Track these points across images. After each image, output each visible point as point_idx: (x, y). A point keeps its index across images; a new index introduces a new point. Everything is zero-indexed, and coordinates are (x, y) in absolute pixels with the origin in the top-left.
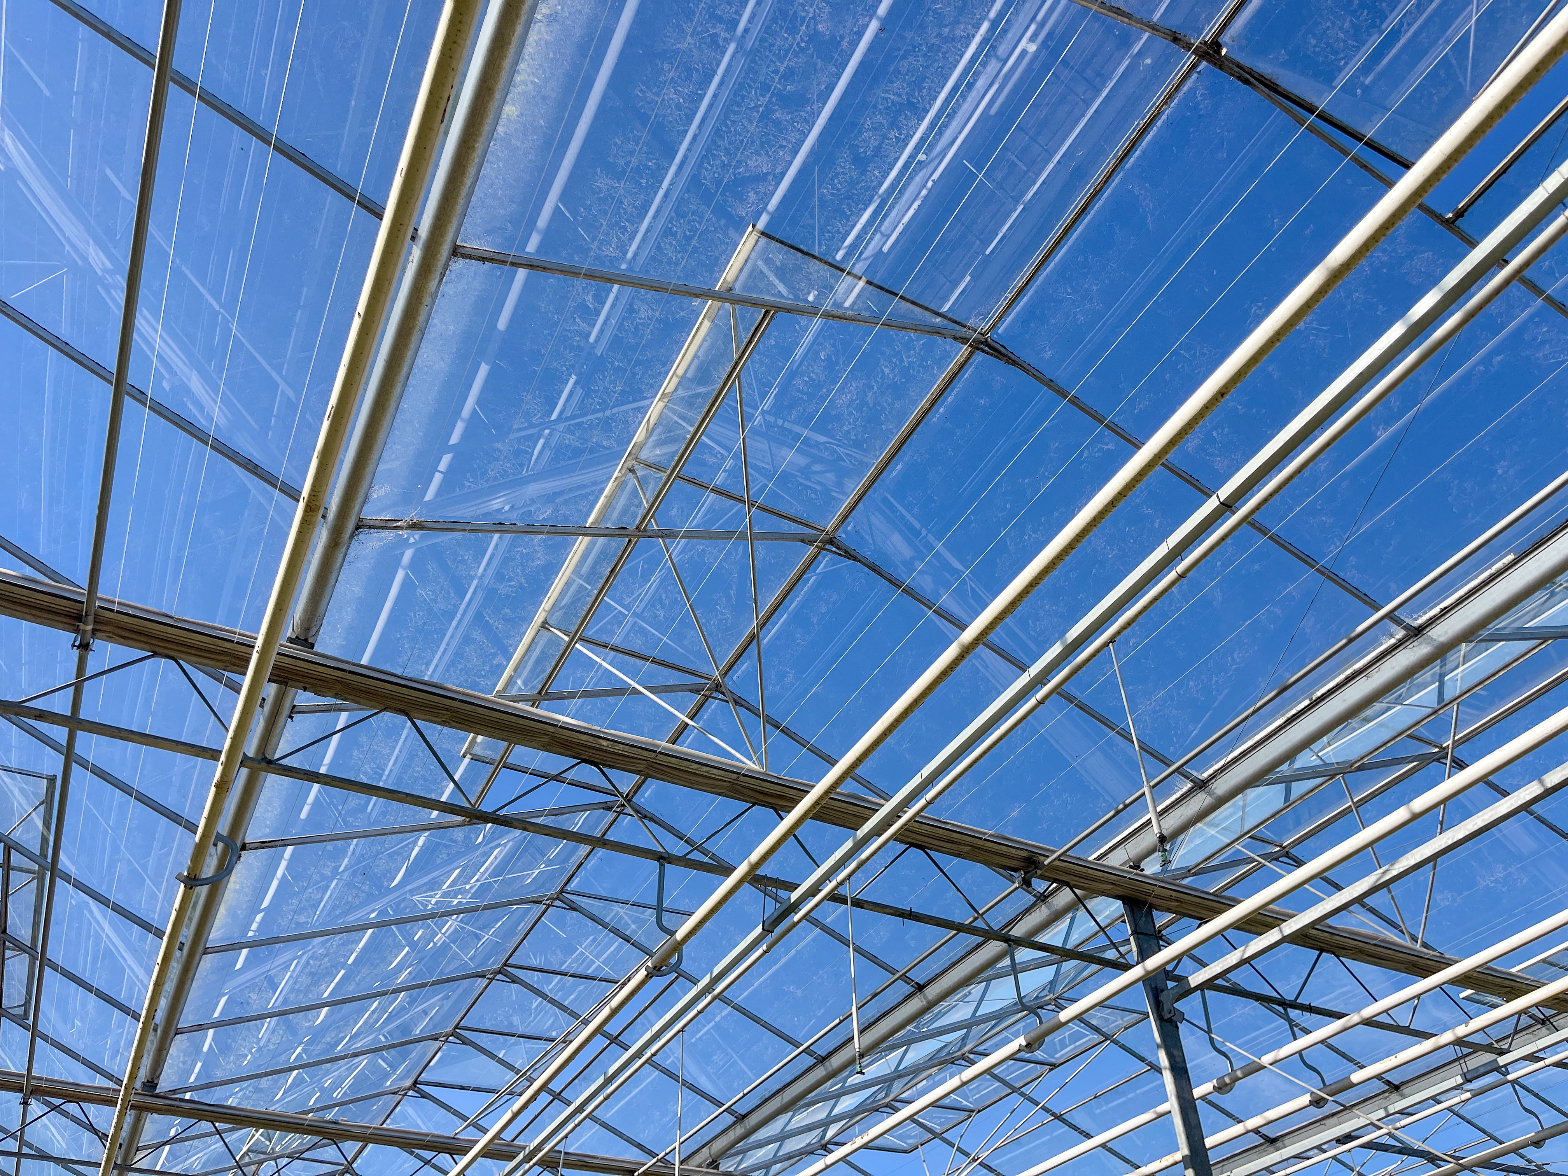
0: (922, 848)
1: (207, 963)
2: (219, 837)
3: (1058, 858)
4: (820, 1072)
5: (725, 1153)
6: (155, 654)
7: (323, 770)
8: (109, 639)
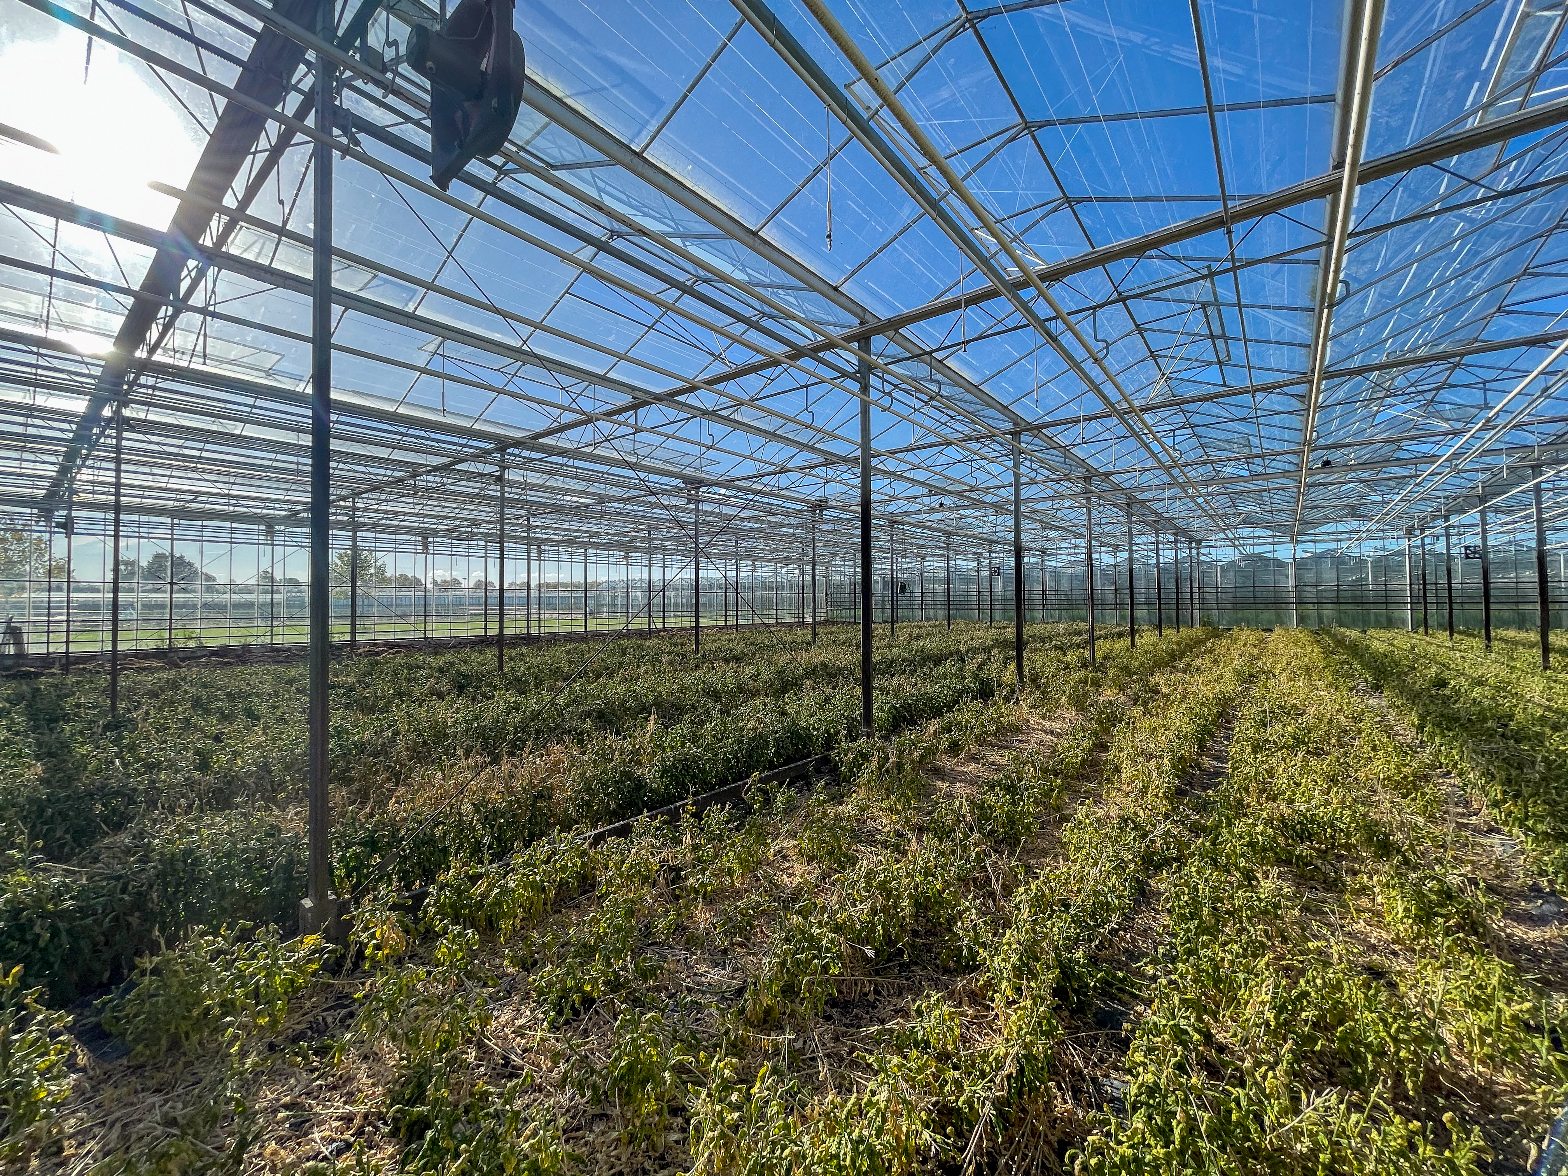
6: (1265, 215)
8: (1240, 221)
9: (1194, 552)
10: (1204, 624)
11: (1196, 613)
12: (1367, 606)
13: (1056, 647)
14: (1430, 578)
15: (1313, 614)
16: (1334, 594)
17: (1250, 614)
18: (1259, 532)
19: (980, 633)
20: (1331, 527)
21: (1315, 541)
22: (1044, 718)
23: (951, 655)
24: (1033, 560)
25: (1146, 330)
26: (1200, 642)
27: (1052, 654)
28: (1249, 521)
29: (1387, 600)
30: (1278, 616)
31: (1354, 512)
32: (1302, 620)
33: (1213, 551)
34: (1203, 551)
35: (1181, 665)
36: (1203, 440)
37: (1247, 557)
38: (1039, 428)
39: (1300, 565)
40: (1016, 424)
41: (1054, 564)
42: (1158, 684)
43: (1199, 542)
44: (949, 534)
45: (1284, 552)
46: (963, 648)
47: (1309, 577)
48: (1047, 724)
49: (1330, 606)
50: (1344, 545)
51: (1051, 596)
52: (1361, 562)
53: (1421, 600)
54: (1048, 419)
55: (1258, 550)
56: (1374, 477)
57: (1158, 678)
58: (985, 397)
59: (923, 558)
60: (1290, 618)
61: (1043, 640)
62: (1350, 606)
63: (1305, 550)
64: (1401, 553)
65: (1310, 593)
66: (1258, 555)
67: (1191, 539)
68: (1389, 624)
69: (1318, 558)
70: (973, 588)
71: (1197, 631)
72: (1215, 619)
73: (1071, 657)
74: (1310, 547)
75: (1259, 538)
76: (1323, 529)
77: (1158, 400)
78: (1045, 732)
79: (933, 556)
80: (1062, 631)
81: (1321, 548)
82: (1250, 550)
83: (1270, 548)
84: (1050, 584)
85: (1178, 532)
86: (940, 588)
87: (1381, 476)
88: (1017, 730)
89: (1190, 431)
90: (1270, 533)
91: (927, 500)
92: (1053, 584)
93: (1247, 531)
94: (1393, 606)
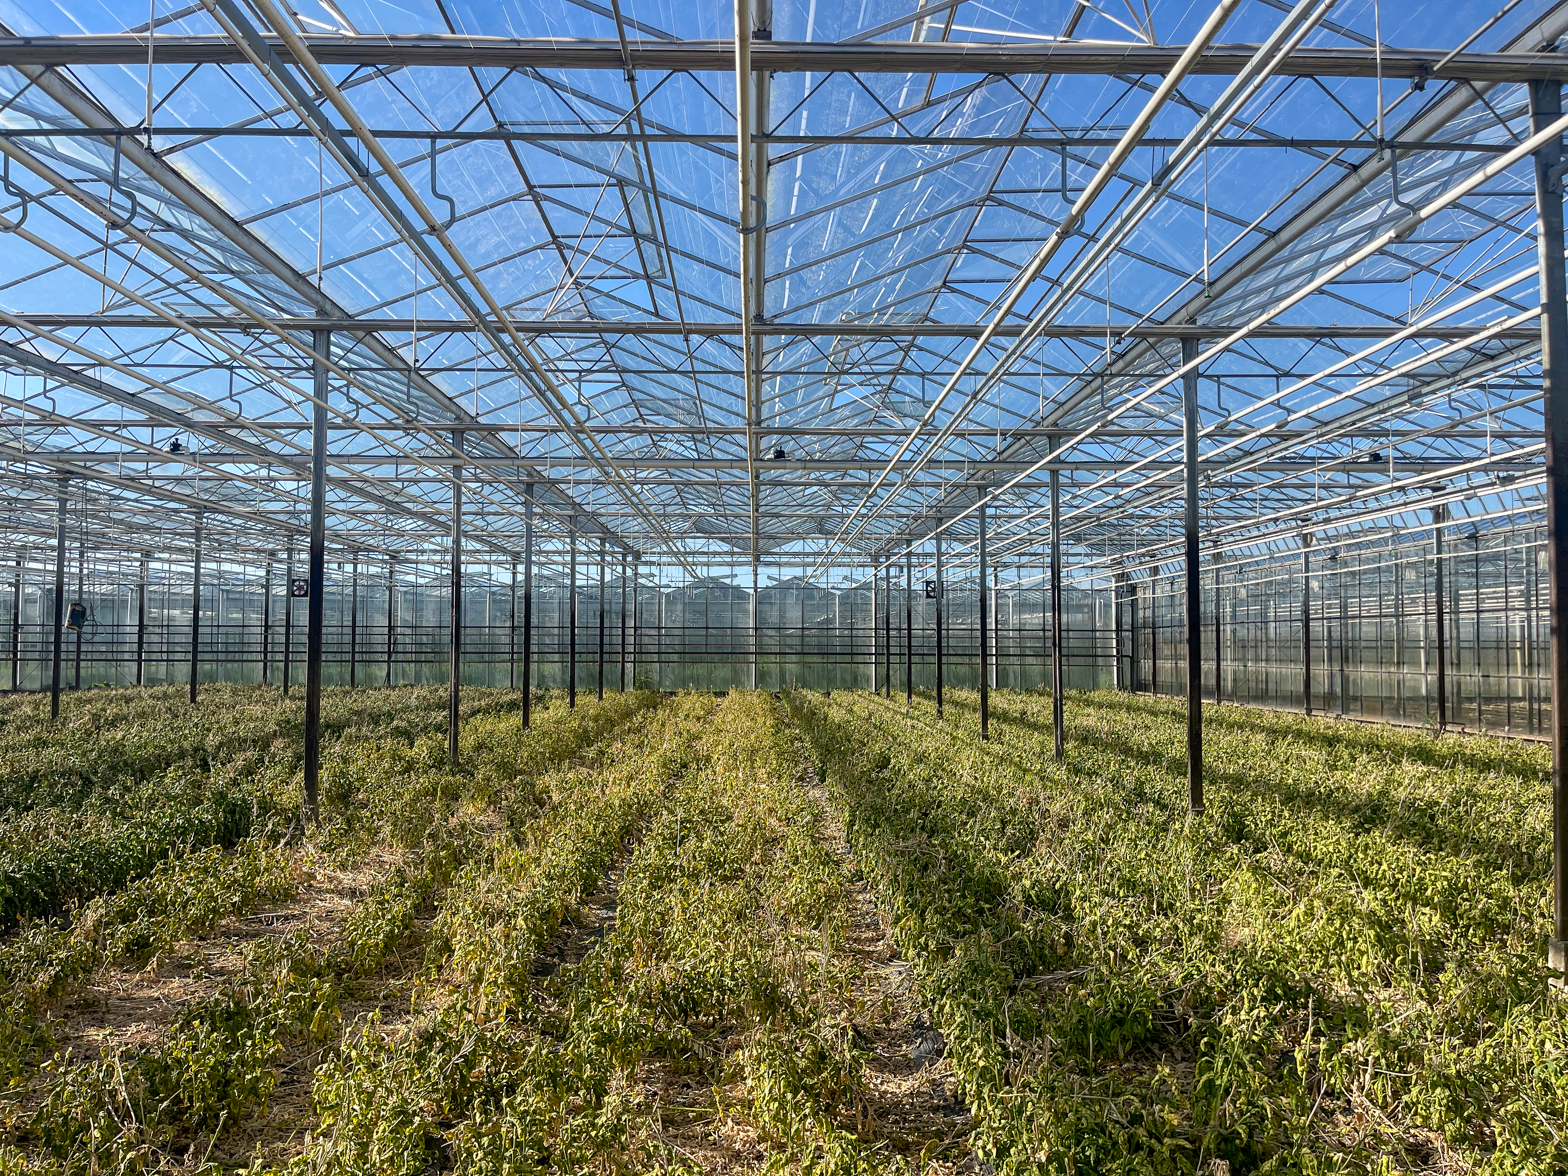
0: (1310, 76)
1: (771, 238)
2: (753, 198)
3: (1450, 60)
4: (1271, 245)
5: (1200, 310)
6: (675, 71)
7: (802, 134)
8: (644, 68)
9: (629, 572)
10: (640, 685)
11: (629, 666)
12: (832, 659)
13: (398, 732)
14: (894, 622)
15: (774, 669)
16: (798, 641)
17: (700, 669)
18: (716, 546)
19: (257, 710)
20: (797, 546)
21: (779, 565)
22: (343, 867)
23: (182, 755)
24: (373, 570)
25: (547, 198)
26: (628, 714)
27: (388, 743)
28: (703, 529)
29: (852, 652)
30: (735, 672)
31: (821, 527)
32: (762, 678)
33: (655, 570)
34: (642, 570)
35: (591, 753)
36: (637, 395)
37: (700, 583)
38: (371, 328)
39: (763, 597)
40: (321, 312)
41: (411, 578)
42: (546, 790)
43: (637, 555)
44: (200, 509)
45: (744, 578)
46: (212, 740)
47: (773, 616)
48: (346, 879)
49: (794, 658)
50: (810, 571)
51: (405, 637)
52: (827, 595)
53: (884, 652)
54: (389, 313)
55: (715, 572)
56: (839, 480)
57: (550, 780)
58: (255, 248)
59: (148, 555)
60: (749, 675)
61: (375, 720)
62: (816, 659)
63: (766, 577)
64: (866, 586)
65: (771, 639)
66: (714, 580)
67: (627, 550)
68: (854, 683)
69: (784, 587)
70: (255, 618)
71: (630, 697)
72: (656, 677)
73: (421, 749)
74: (773, 571)
75: (715, 553)
76: (786, 548)
77: (559, 318)
78: (341, 894)
79: (167, 549)
80: (413, 702)
81: (787, 573)
82: (702, 572)
83: (726, 570)
84: (403, 615)
85: (608, 535)
86: (181, 616)
87: (848, 480)
88: (287, 896)
89: (615, 377)
90: (726, 547)
91: (143, 434)
92: (409, 617)
93: (696, 544)
94: (860, 659)
